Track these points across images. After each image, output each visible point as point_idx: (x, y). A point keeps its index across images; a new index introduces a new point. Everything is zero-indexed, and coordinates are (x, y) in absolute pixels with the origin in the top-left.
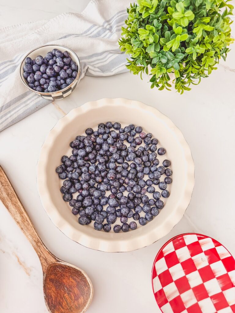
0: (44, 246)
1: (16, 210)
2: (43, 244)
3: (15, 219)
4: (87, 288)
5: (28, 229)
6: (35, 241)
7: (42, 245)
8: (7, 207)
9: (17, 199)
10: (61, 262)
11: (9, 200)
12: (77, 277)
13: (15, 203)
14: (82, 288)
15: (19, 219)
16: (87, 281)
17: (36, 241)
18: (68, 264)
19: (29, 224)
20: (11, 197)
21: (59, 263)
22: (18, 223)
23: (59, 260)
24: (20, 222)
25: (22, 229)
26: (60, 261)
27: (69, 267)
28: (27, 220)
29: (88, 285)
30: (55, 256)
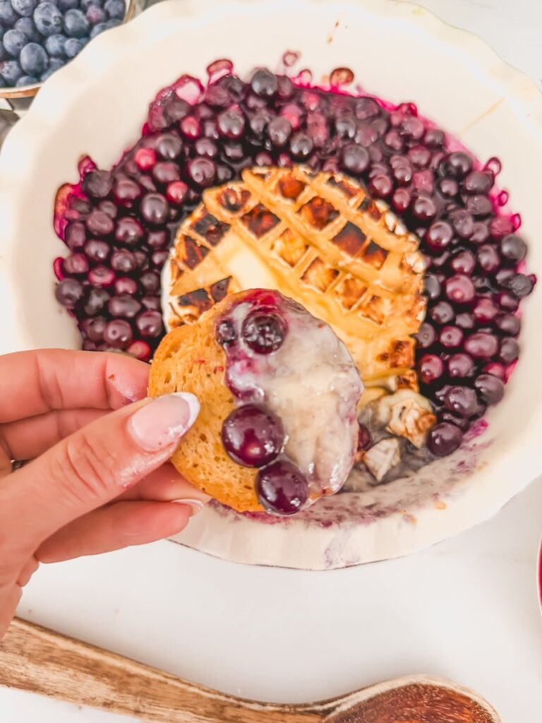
0: (248, 705)
1: (71, 671)
2: (242, 703)
3: (90, 701)
4: (466, 710)
5: (154, 697)
6: (208, 714)
7: (239, 706)
8: (31, 686)
9: (45, 636)
10: (339, 706)
11: (20, 660)
12: (416, 705)
13: (46, 656)
14: (451, 721)
15: (102, 690)
16: (454, 692)
17: (210, 709)
18: (363, 696)
19: (148, 682)
20: (18, 646)
21: (333, 715)
22: (107, 704)
23: (326, 707)
24: (113, 696)
25: (137, 712)
26: (333, 709)
27: (370, 700)
28: (130, 676)
29: (463, 701)
30: (306, 705)
